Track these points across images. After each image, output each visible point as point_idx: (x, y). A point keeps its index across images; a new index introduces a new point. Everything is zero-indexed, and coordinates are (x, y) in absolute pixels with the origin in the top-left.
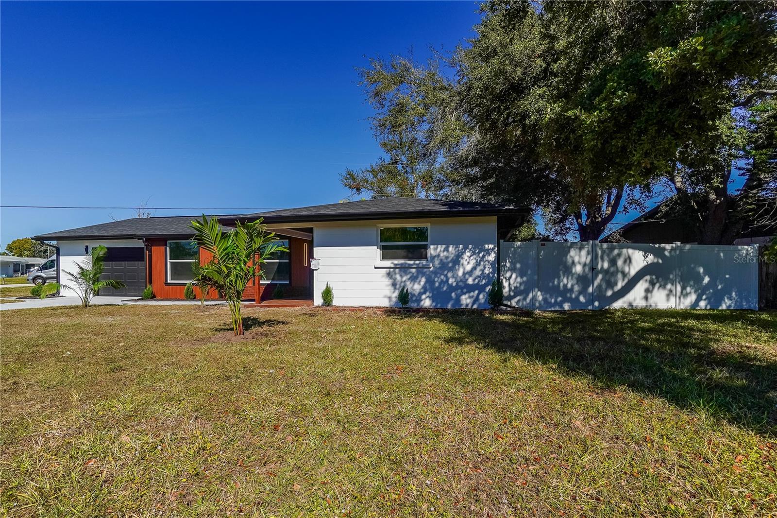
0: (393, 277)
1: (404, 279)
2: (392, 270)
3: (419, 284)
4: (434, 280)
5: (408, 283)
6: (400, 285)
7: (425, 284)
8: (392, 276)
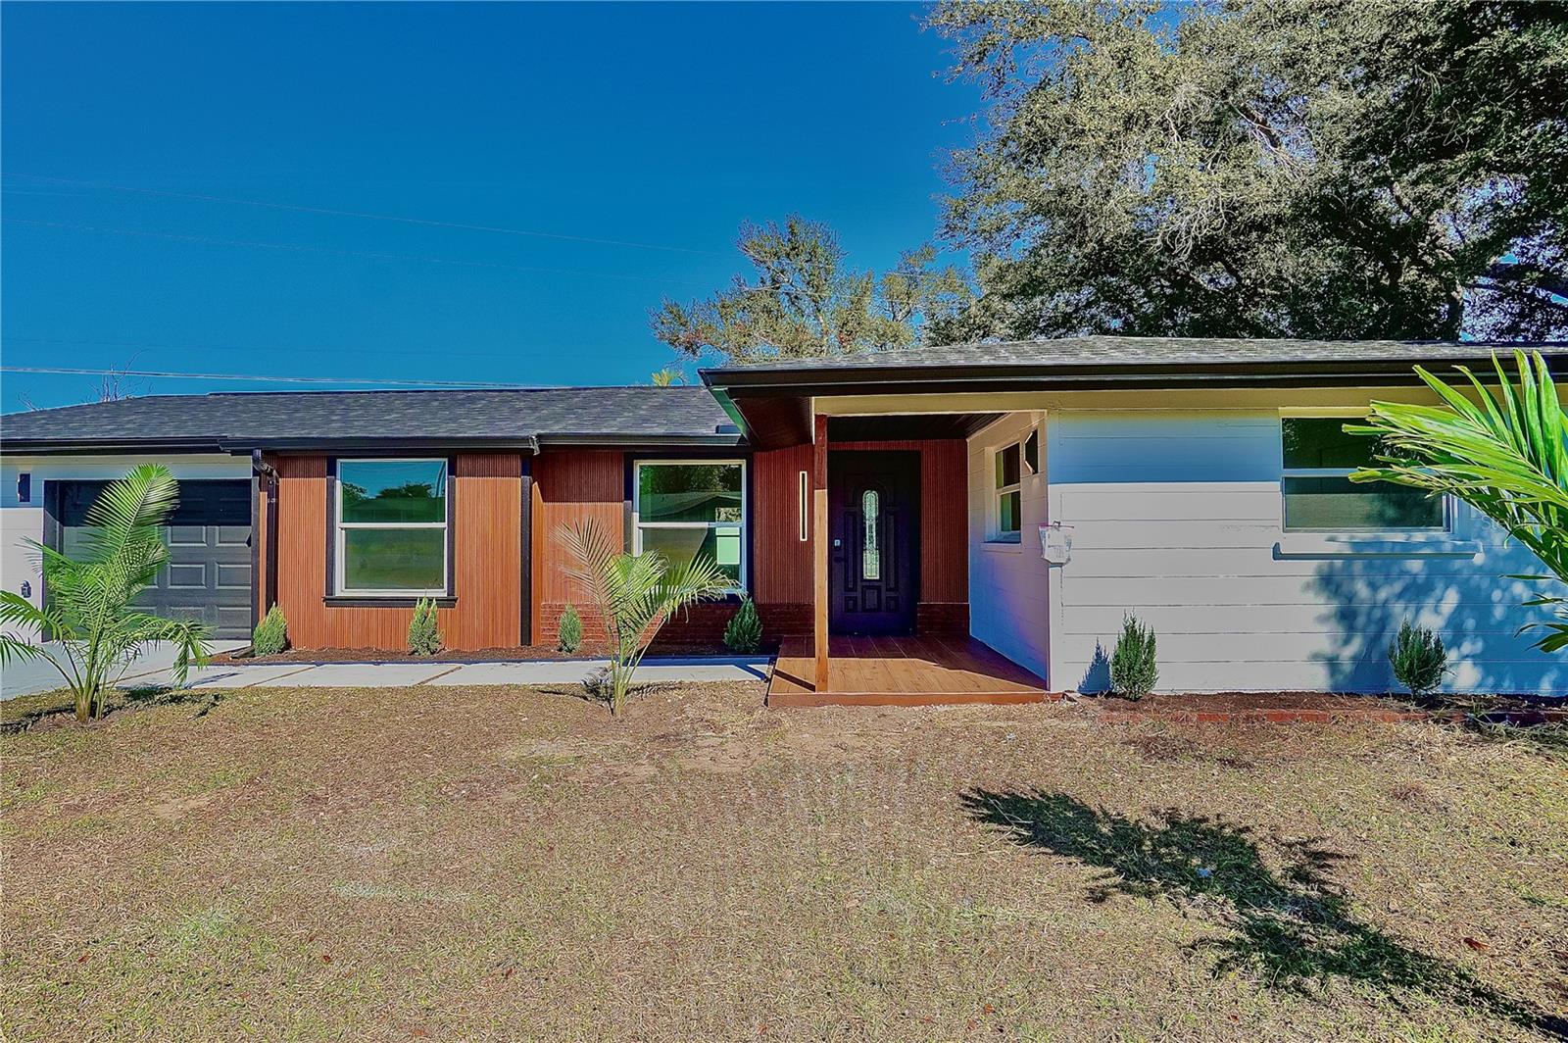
0: (1344, 589)
1: (1383, 594)
2: (1338, 563)
3: (1436, 611)
4: (1489, 597)
5: (1398, 607)
6: (1369, 615)
7: (1459, 609)
8: (1338, 587)
